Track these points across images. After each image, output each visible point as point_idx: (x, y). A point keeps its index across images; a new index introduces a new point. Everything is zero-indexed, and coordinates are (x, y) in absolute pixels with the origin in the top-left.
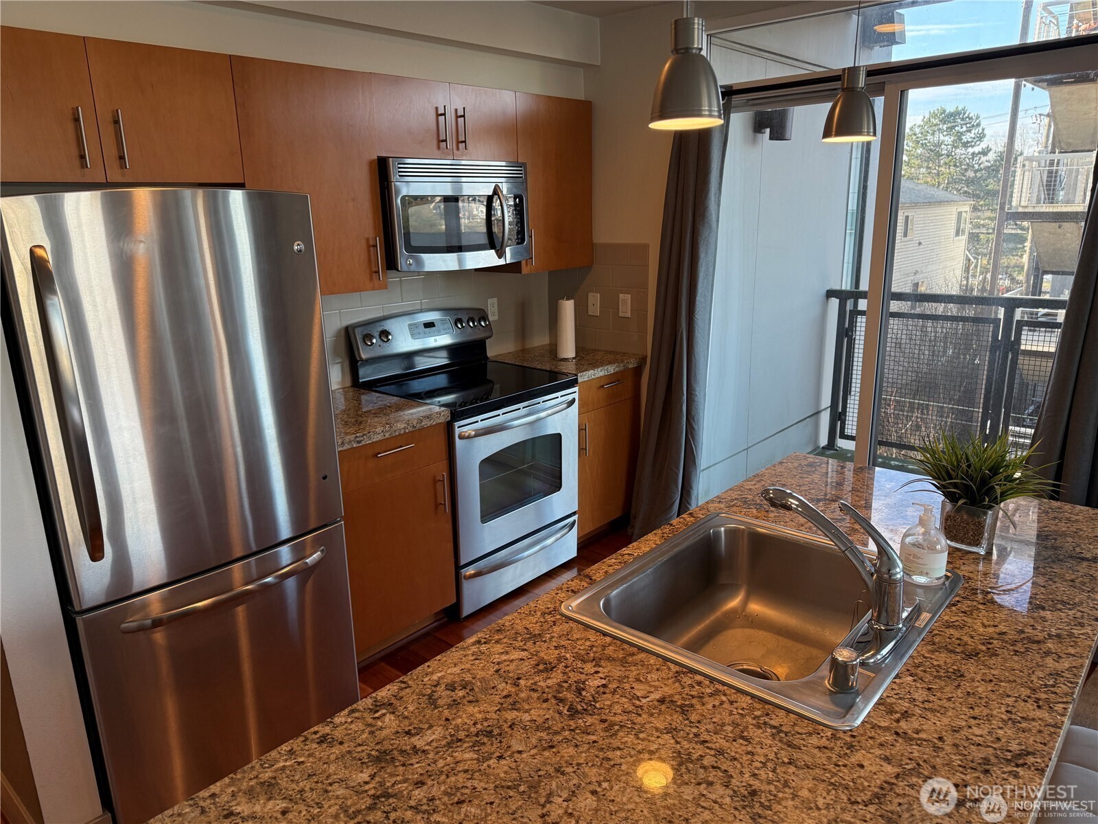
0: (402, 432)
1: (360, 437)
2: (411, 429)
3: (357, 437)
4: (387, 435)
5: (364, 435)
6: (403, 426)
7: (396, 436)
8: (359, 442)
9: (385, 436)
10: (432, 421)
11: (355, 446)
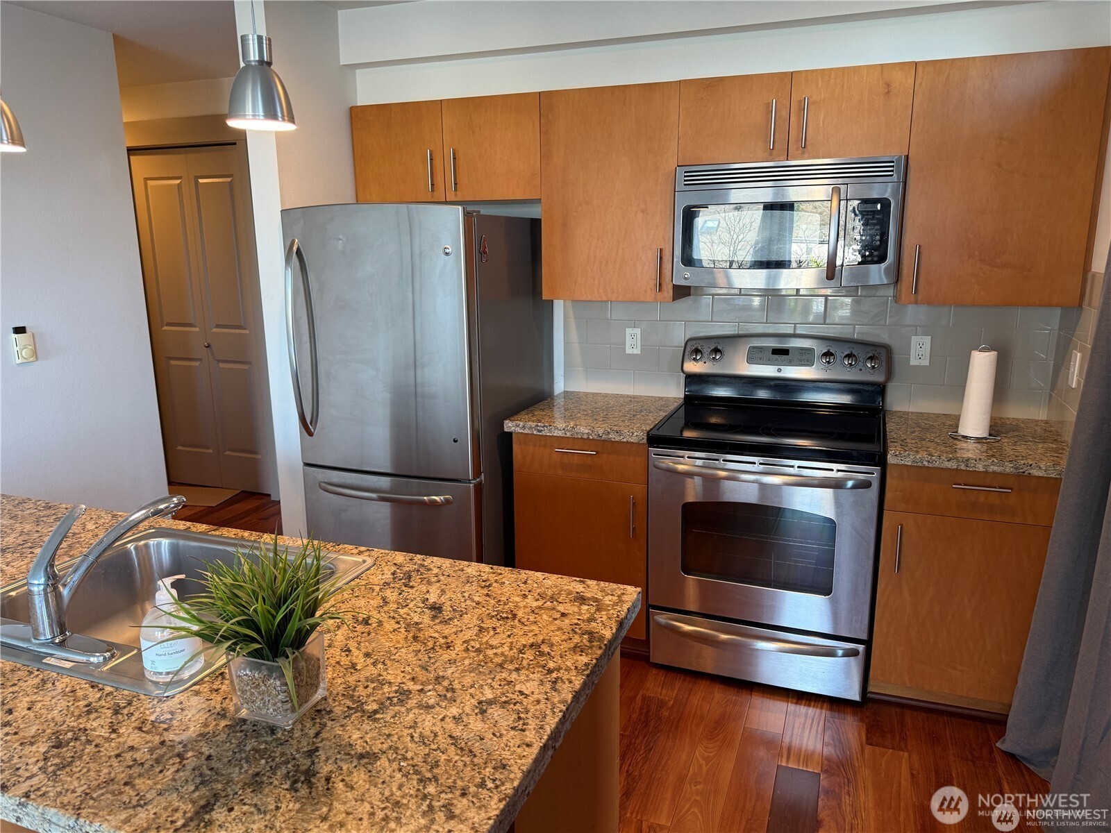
0: (585, 436)
1: (540, 426)
2: (595, 437)
3: (537, 426)
4: (568, 434)
5: (545, 426)
6: (587, 431)
7: (578, 438)
8: (541, 431)
9: (566, 434)
10: (622, 437)
11: (535, 433)
